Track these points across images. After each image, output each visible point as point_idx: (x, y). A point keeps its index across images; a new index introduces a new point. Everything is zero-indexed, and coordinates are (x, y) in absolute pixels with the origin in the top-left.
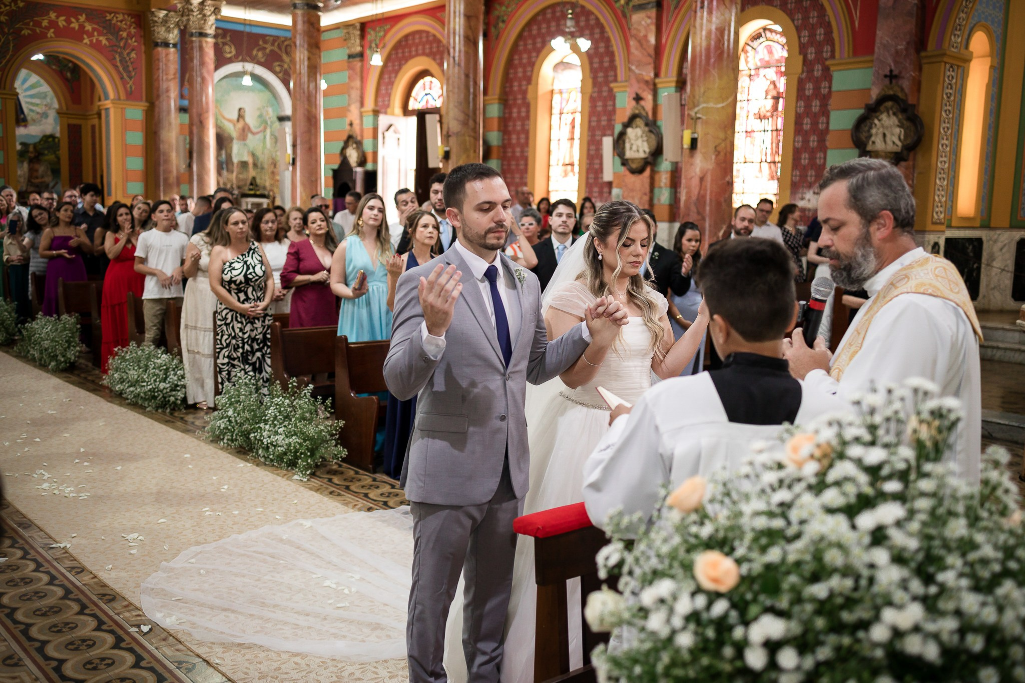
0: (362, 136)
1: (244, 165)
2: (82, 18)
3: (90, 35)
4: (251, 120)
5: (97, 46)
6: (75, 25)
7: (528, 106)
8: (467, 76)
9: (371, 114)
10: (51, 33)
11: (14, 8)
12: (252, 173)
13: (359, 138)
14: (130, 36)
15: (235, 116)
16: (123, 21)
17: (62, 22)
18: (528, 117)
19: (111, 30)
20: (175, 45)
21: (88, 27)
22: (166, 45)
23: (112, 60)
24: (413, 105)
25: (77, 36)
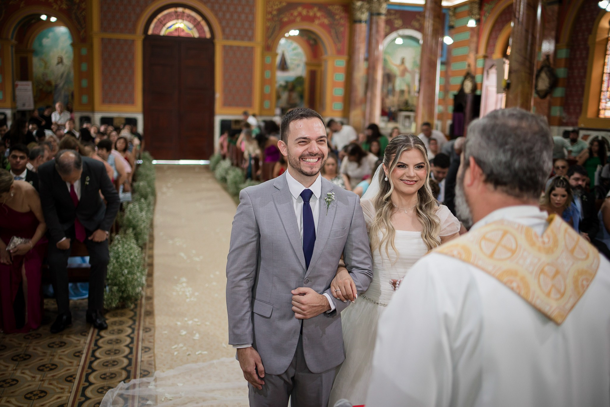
0: (475, 73)
1: (402, 92)
2: (315, 9)
3: (319, 18)
4: (409, 65)
5: (322, 25)
6: (311, 14)
7: (587, 49)
8: (527, 31)
9: (482, 59)
10: (298, 19)
11: (279, 6)
12: (406, 96)
13: (473, 73)
14: (341, 18)
15: (398, 62)
16: (336, 9)
17: (304, 12)
18: (587, 57)
19: (330, 15)
20: (366, 22)
21: (319, 14)
22: (360, 21)
23: (329, 32)
24: (509, 51)
25: (311, 19)
